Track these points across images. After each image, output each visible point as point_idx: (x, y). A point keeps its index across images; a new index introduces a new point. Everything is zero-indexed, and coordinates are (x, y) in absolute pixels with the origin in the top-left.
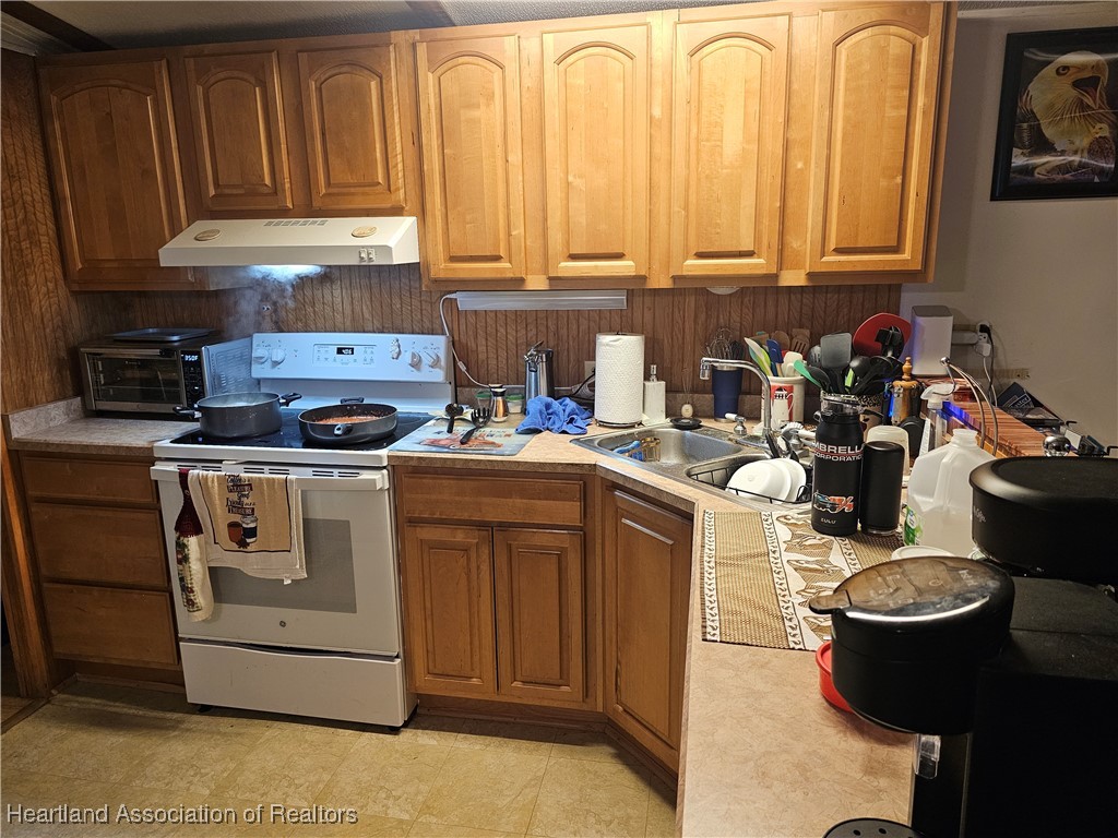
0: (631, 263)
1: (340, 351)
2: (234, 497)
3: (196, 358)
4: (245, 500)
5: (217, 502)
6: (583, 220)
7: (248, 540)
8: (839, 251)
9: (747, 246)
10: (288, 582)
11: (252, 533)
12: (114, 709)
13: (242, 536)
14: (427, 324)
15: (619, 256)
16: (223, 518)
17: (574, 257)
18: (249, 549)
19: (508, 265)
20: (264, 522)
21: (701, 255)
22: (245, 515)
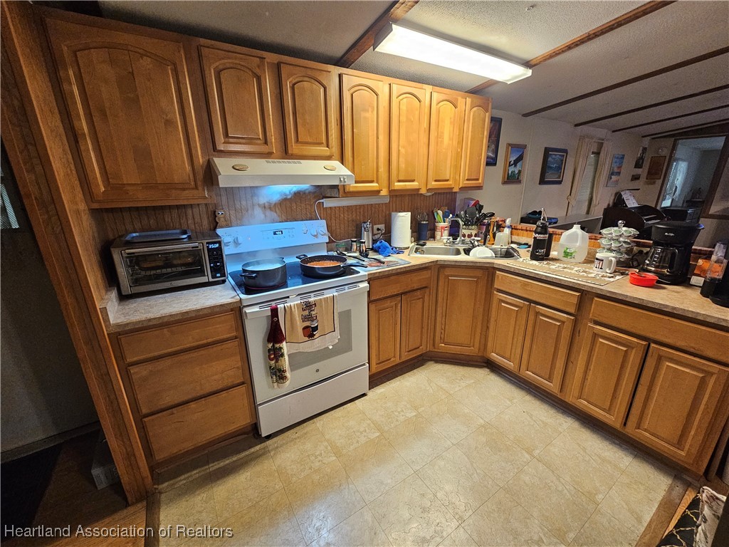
0: (417, 183)
1: (275, 234)
2: (306, 313)
3: (217, 245)
4: (313, 313)
5: (298, 319)
6: (404, 166)
7: (314, 333)
8: (467, 180)
9: (447, 178)
10: (331, 347)
11: (316, 329)
12: (214, 468)
13: (310, 332)
14: (309, 215)
15: (413, 181)
16: (300, 325)
17: (399, 181)
18: (315, 337)
19: (377, 185)
20: (323, 322)
21: (436, 181)
22: (313, 321)
